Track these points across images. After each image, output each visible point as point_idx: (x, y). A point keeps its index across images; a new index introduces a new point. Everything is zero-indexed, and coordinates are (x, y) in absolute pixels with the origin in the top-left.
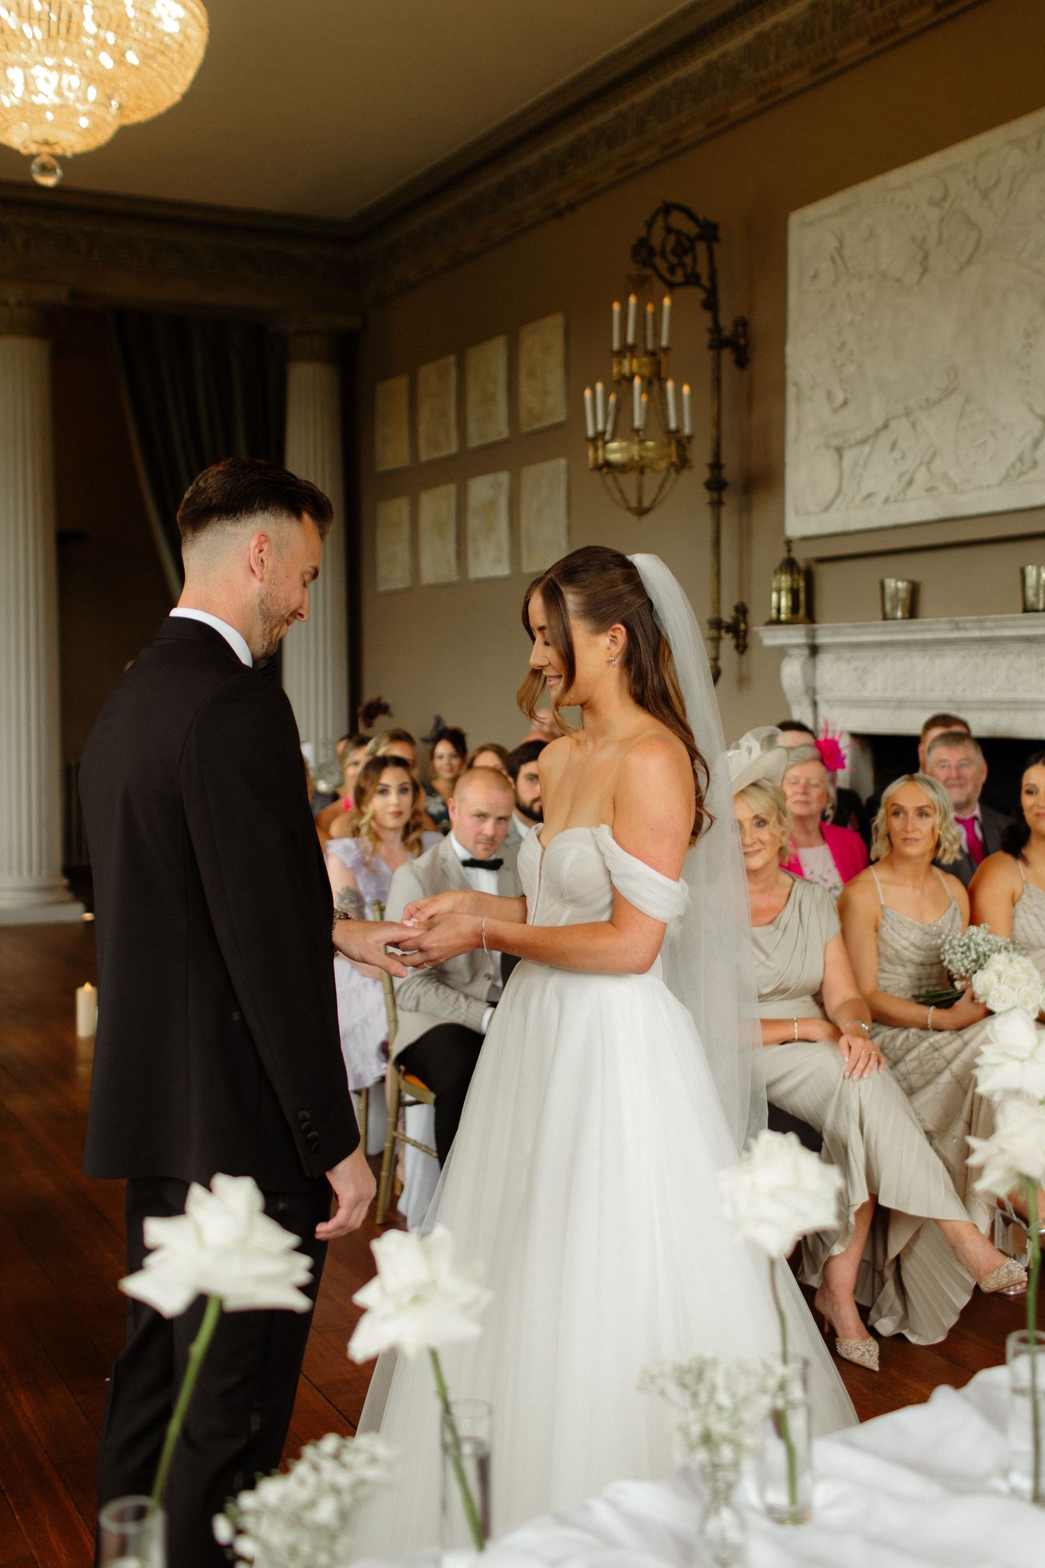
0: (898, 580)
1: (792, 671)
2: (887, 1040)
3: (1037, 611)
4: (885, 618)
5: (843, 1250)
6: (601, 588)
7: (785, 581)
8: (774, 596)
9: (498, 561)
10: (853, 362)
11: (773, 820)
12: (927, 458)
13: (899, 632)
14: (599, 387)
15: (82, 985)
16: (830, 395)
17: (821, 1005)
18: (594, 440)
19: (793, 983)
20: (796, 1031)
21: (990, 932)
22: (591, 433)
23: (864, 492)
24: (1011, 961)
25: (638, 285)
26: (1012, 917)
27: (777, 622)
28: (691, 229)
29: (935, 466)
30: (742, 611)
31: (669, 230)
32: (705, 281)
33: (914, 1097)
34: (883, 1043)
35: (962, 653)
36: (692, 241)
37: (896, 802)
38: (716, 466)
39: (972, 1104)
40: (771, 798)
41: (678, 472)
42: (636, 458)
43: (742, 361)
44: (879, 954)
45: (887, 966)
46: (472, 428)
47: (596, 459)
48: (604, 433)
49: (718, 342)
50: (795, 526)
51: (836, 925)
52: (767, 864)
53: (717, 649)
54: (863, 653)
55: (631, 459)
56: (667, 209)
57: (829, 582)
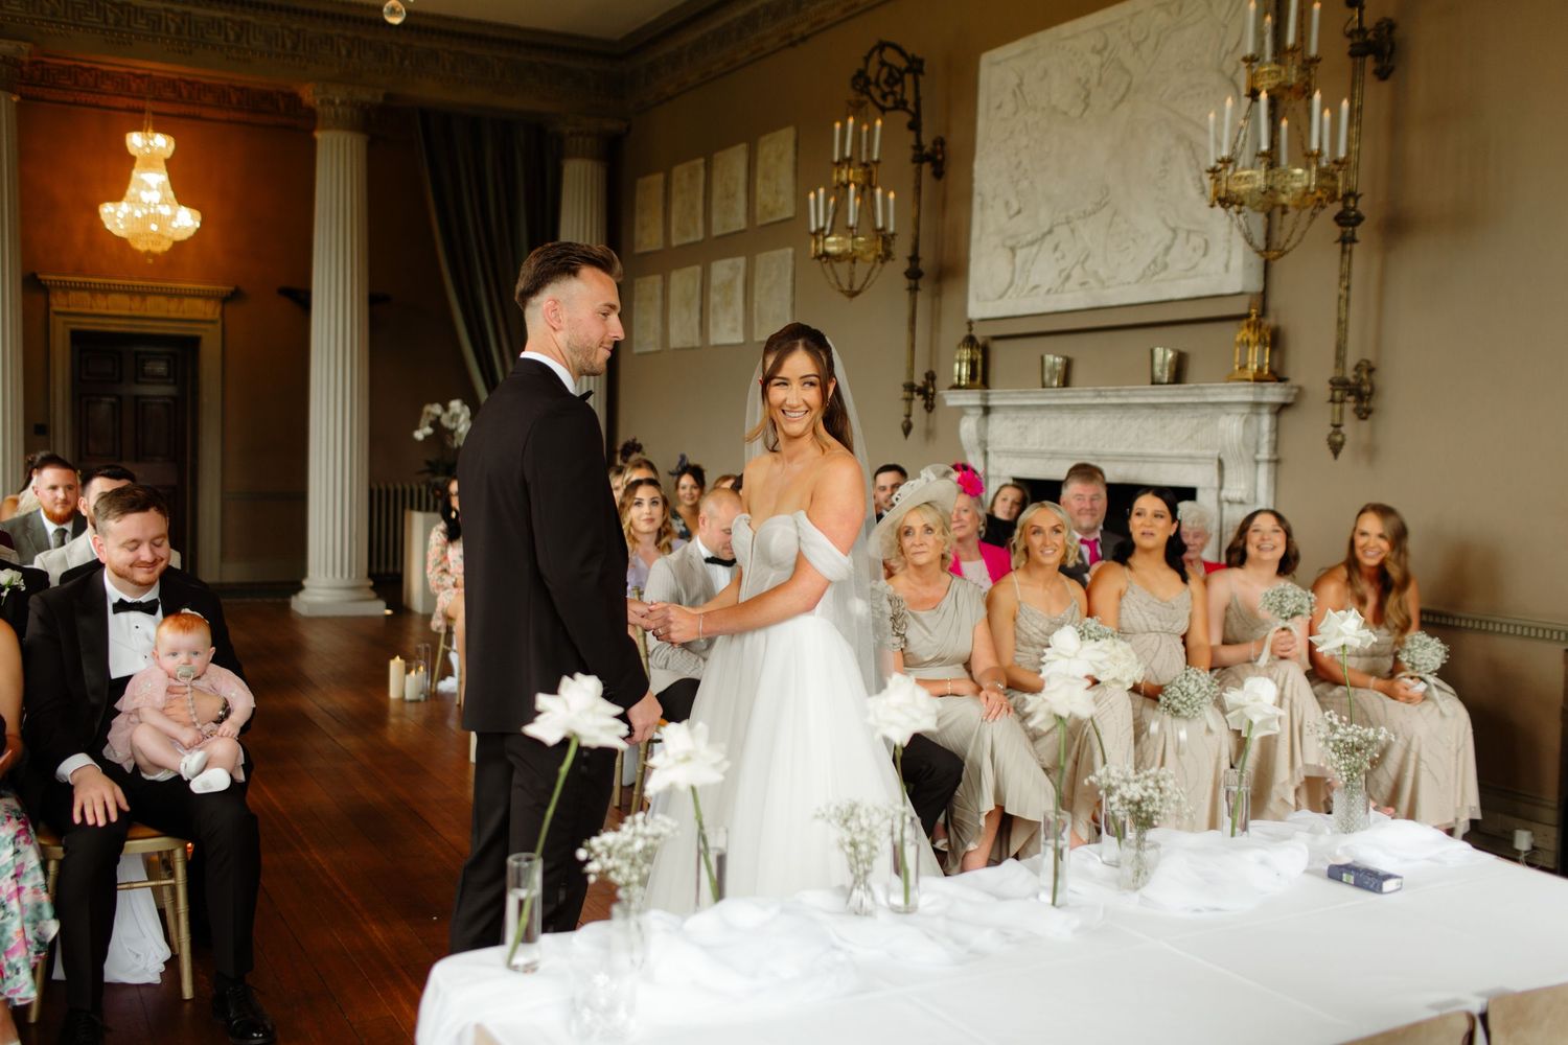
0: (1055, 356)
1: (968, 427)
2: (1019, 701)
3: (1162, 384)
4: (1044, 386)
5: (976, 847)
7: (966, 354)
8: (957, 366)
9: (734, 330)
10: (1027, 178)
11: (937, 530)
12: (1082, 258)
13: (1054, 398)
14: (822, 191)
15: (393, 658)
16: (1007, 204)
17: (970, 671)
18: (816, 234)
19: (948, 654)
20: (949, 688)
21: (1100, 622)
22: (813, 228)
23: (1031, 285)
24: (1115, 644)
25: (856, 108)
26: (1119, 609)
27: (958, 387)
28: (902, 63)
29: (1088, 265)
30: (931, 377)
31: (883, 63)
32: (910, 106)
33: (1036, 743)
34: (1016, 703)
35: (1103, 416)
36: (902, 73)
37: (1036, 524)
38: (914, 258)
39: (1079, 747)
40: (939, 515)
41: (882, 262)
42: (850, 250)
43: (939, 173)
44: (1016, 638)
45: (1021, 647)
46: (715, 218)
47: (816, 251)
48: (824, 229)
49: (920, 157)
50: (976, 310)
51: (983, 612)
52: (930, 563)
53: (910, 408)
54: (1026, 414)
55: (845, 251)
56: (882, 46)
57: (1001, 355)
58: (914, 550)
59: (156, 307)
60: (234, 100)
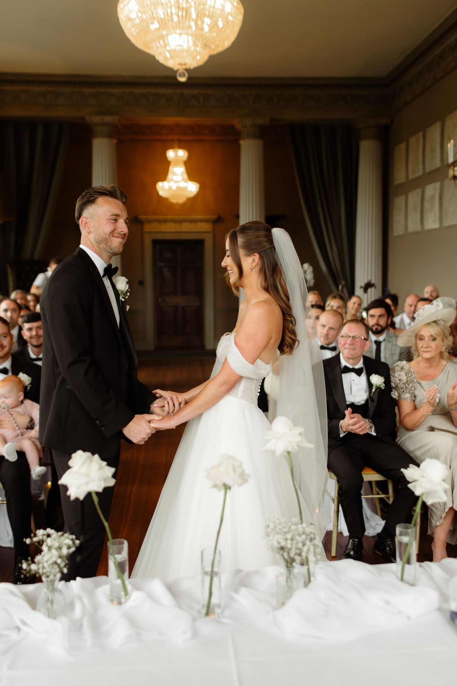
5: (439, 524)
6: (252, 238)
9: (434, 221)
18: (450, 166)
22: (450, 162)
40: (441, 329)
46: (428, 163)
47: (451, 175)
48: (454, 162)
52: (433, 357)
58: (423, 349)
59: (186, 227)
60: (217, 130)
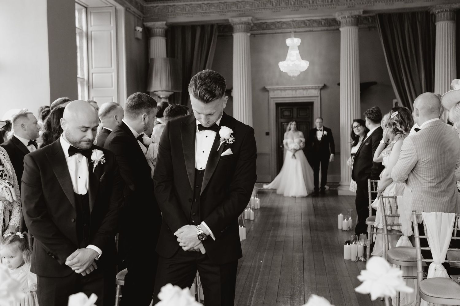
59: (300, 93)
60: (323, 23)
